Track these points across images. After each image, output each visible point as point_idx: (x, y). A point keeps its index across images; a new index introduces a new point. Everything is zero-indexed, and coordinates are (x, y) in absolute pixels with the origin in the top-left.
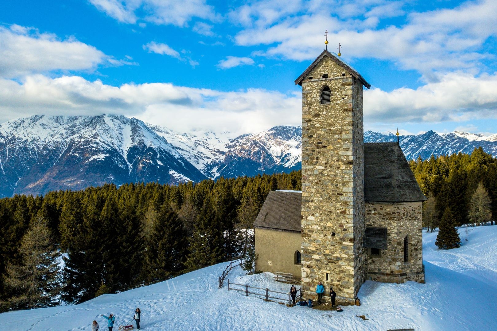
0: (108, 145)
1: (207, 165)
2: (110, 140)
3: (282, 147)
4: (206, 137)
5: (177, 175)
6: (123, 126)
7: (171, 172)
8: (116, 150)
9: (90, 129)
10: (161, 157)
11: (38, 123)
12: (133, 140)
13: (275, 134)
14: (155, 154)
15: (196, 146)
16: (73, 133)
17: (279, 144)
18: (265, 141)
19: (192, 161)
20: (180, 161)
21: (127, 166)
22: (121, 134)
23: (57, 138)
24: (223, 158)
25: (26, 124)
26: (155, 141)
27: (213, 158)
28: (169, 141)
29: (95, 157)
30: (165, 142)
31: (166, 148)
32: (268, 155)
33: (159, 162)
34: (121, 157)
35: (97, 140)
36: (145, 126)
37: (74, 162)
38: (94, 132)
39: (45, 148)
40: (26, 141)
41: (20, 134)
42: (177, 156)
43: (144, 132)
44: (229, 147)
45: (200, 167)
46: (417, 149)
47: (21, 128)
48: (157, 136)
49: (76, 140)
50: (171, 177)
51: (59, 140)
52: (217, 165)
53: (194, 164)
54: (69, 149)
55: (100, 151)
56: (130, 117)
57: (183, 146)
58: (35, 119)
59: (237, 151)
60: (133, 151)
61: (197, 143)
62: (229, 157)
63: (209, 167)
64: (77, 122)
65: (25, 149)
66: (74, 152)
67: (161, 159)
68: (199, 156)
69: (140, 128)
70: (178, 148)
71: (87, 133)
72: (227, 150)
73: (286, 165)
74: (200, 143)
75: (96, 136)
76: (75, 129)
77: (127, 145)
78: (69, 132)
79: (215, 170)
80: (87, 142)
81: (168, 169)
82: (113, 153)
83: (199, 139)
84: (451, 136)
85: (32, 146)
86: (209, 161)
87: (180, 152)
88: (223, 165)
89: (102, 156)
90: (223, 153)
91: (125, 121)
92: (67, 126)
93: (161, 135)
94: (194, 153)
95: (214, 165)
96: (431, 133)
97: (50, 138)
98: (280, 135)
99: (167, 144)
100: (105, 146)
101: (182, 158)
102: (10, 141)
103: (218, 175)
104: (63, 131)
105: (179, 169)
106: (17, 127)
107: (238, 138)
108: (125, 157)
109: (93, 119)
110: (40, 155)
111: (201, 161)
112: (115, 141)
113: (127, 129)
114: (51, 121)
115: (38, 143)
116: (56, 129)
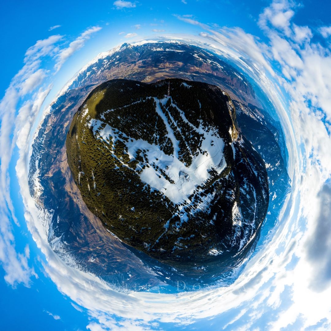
0: (61, 243)
1: (50, 214)
2: (59, 244)
3: (37, 192)
4: (41, 218)
5: (58, 220)
6: (53, 244)
7: (58, 222)
8: (61, 240)
9: (60, 251)
10: (55, 228)
11: (69, 263)
12: (55, 238)
13: (33, 195)
14: (55, 229)
15: (46, 220)
16: (64, 254)
17: (36, 193)
18: (37, 198)
19: (51, 219)
20: (53, 222)
21: (63, 235)
22: (55, 242)
23: (68, 256)
24: (46, 210)
25: (71, 265)
26: (51, 232)
27: (47, 213)
28: (49, 228)
29: (66, 244)
30: (50, 229)
31: (51, 228)
32: (41, 196)
33: (57, 227)
34: (62, 238)
35: (62, 247)
36: (48, 238)
37: (71, 247)
38: (60, 249)
39: (73, 256)
40: (75, 261)
41: (75, 263)
42: (52, 223)
43: (50, 236)
44: (41, 209)
45: (52, 216)
46: (37, 150)
47: (73, 265)
48: (49, 232)
49: (65, 251)
50: (60, 222)
51: (68, 255)
52: (49, 211)
53: (52, 218)
54: (69, 251)
55: (64, 244)
56: (49, 243)
57: (48, 223)
58: (68, 264)
59: (42, 206)
60: (58, 236)
61: (45, 220)
62: (45, 208)
63: (50, 213)
64: (60, 255)
65: (77, 259)
66: (69, 249)
67: (56, 227)
68: (49, 217)
69: (50, 239)
70: (49, 225)
71: (61, 251)
72: (43, 210)
73: (43, 189)
74: (44, 219)
75: (61, 248)
76: (63, 254)
77: (57, 239)
78: (64, 255)
79: (51, 211)
80: (64, 249)
81: (58, 224)
82: (62, 240)
83: (42, 220)
84: (35, 140)
85: (75, 259)
86: (49, 214)
87: (50, 224)
88: (48, 209)
89: (65, 242)
90: (44, 211)
91: (51, 244)
92: (63, 257)
93: (48, 232)
94: (48, 219)
95: (49, 212)
96: (33, 146)
97: (69, 258)
98: (33, 193)
99: (50, 228)
100: (62, 244)
101: (52, 222)
102: (78, 264)
103: (52, 209)
104: (65, 256)
105: (56, 220)
106: (74, 266)
107: (37, 208)
108: (61, 237)
109: (56, 253)
110: (75, 255)
111: (50, 216)
112: (59, 242)
113: (52, 242)
114: (66, 261)
115: (73, 258)
116: (66, 258)
